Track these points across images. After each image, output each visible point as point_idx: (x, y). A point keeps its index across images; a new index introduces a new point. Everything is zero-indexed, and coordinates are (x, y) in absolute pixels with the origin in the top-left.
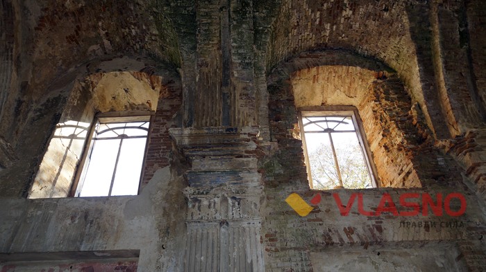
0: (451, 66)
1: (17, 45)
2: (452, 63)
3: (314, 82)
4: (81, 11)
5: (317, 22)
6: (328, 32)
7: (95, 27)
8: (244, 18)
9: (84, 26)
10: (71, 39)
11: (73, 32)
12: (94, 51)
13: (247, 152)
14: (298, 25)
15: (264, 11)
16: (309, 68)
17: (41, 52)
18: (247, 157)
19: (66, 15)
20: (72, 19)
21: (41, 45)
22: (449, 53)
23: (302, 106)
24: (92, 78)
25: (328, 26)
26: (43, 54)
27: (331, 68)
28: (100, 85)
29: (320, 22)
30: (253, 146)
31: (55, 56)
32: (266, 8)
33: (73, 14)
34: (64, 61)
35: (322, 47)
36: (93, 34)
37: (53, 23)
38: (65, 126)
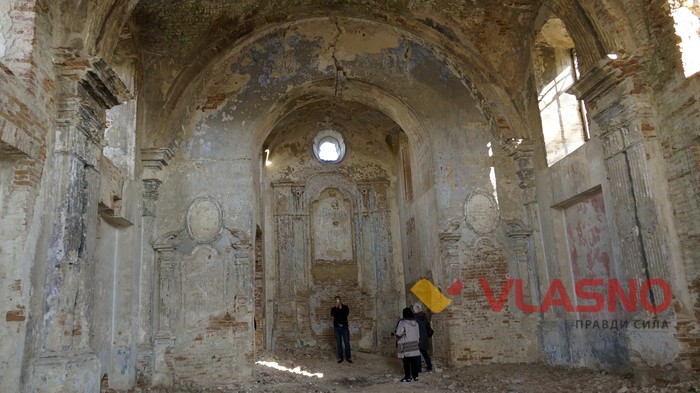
1: (483, 70)
4: (487, 14)
7: (506, 9)
9: (499, 17)
10: (502, 32)
11: (499, 27)
12: (524, 19)
13: (618, 77)
17: (496, 62)
18: (622, 80)
19: (484, 26)
20: (489, 23)
21: (492, 57)
24: (538, 41)
26: (498, 60)
28: (548, 40)
30: (618, 71)
31: (506, 52)
33: (486, 20)
34: (515, 46)
36: (510, 14)
37: (483, 40)
38: (543, 97)
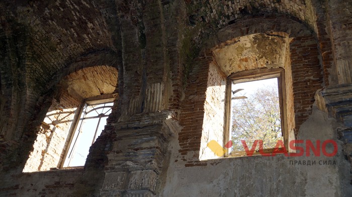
0: (130, 66)
2: (130, 64)
3: (85, 80)
5: (76, 35)
6: (88, 39)
8: (6, 52)
14: (61, 41)
15: (21, 43)
16: (76, 71)
22: (129, 56)
23: (87, 97)
25: (85, 36)
27: (92, 69)
29: (77, 34)
32: (22, 41)
35: (90, 51)
